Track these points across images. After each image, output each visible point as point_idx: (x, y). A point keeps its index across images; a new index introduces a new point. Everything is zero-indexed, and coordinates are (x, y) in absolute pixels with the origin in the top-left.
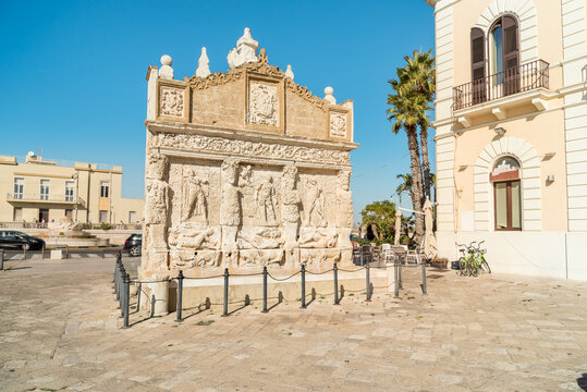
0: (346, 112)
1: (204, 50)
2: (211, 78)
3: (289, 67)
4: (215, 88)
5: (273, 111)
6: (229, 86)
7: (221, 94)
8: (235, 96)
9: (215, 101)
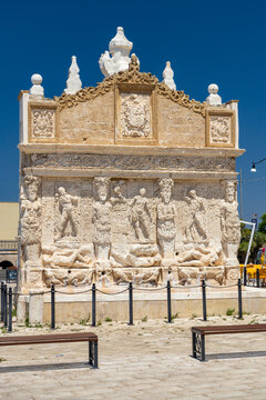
0: (230, 115)
1: (74, 58)
2: (81, 94)
3: (168, 63)
4: (84, 104)
5: (146, 121)
6: (99, 100)
7: (90, 108)
8: (106, 110)
9: (84, 118)
